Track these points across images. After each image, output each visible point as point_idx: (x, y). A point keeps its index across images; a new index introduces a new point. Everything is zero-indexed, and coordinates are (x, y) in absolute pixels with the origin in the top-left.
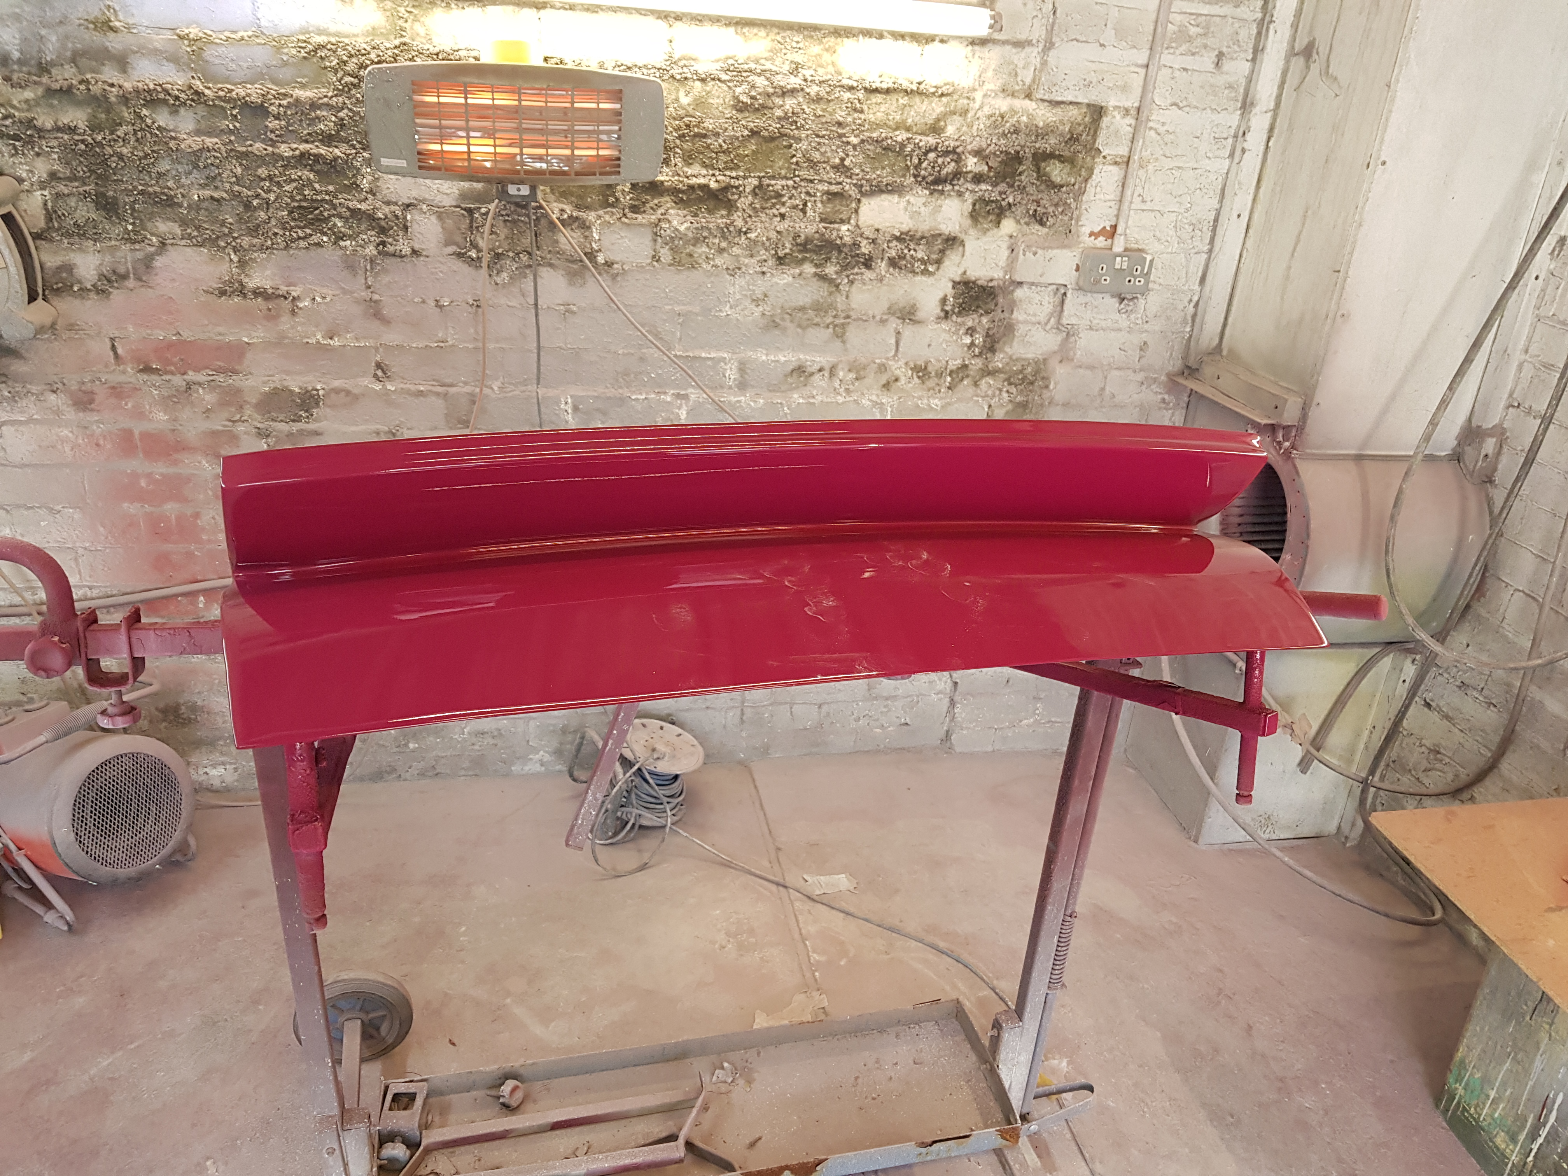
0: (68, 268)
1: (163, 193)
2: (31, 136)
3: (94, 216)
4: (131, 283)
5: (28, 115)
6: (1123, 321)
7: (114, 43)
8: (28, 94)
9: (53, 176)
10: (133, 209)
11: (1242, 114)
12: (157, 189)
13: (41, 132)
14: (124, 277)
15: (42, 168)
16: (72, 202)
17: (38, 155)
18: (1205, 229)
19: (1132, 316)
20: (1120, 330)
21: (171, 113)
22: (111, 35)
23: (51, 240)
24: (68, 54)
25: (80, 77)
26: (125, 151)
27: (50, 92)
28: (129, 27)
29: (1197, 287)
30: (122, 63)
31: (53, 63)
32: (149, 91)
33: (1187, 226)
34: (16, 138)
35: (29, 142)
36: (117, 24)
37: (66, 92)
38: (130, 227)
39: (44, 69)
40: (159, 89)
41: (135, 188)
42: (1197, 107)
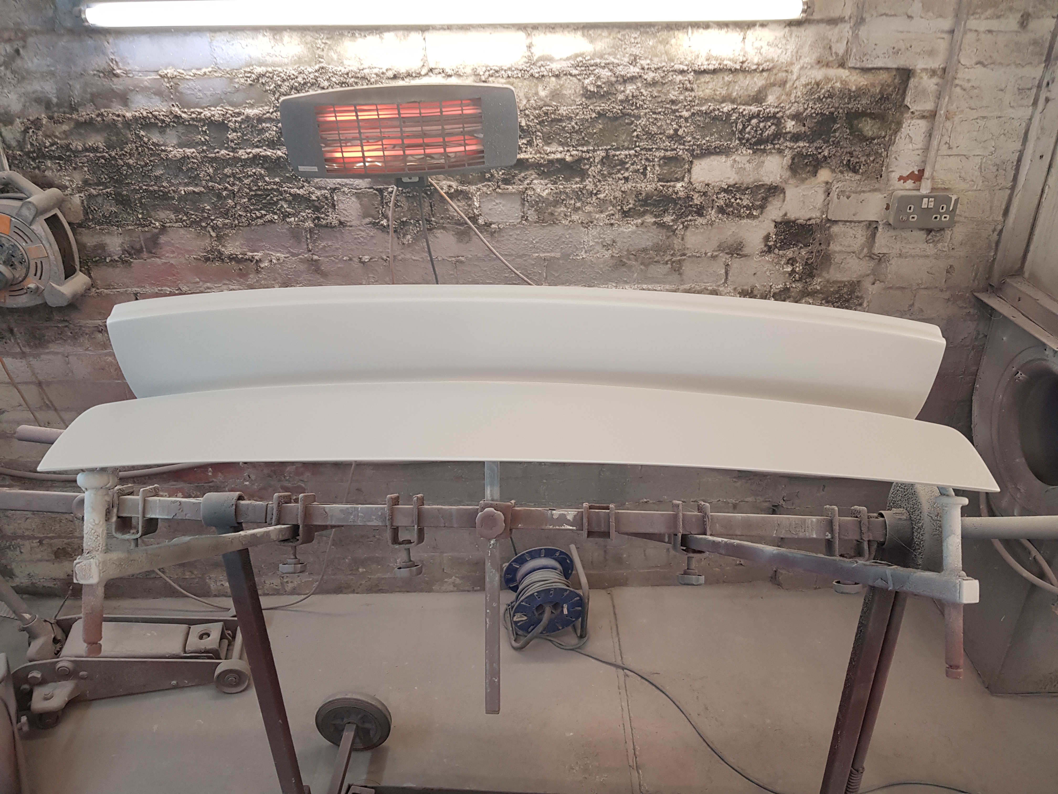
0: (102, 247)
1: (161, 191)
2: (70, 156)
3: (114, 209)
4: (145, 255)
5: (66, 141)
6: (930, 249)
7: (117, 85)
8: (65, 127)
9: (86, 182)
10: (141, 203)
11: (1046, 67)
12: (156, 188)
13: (76, 153)
14: (140, 251)
15: (78, 178)
16: (100, 200)
17: (75, 169)
18: (1009, 168)
19: (939, 245)
20: (927, 256)
21: (160, 132)
22: (115, 79)
23: (89, 228)
24: (88, 96)
25: (97, 112)
26: (131, 162)
27: (79, 125)
28: (126, 73)
29: (1000, 218)
30: (124, 98)
31: (79, 104)
32: (144, 118)
33: (991, 167)
34: (60, 158)
35: (68, 160)
36: (118, 71)
37: (89, 124)
38: (140, 216)
39: (73, 108)
40: (150, 115)
41: (141, 188)
42: (1001, 64)
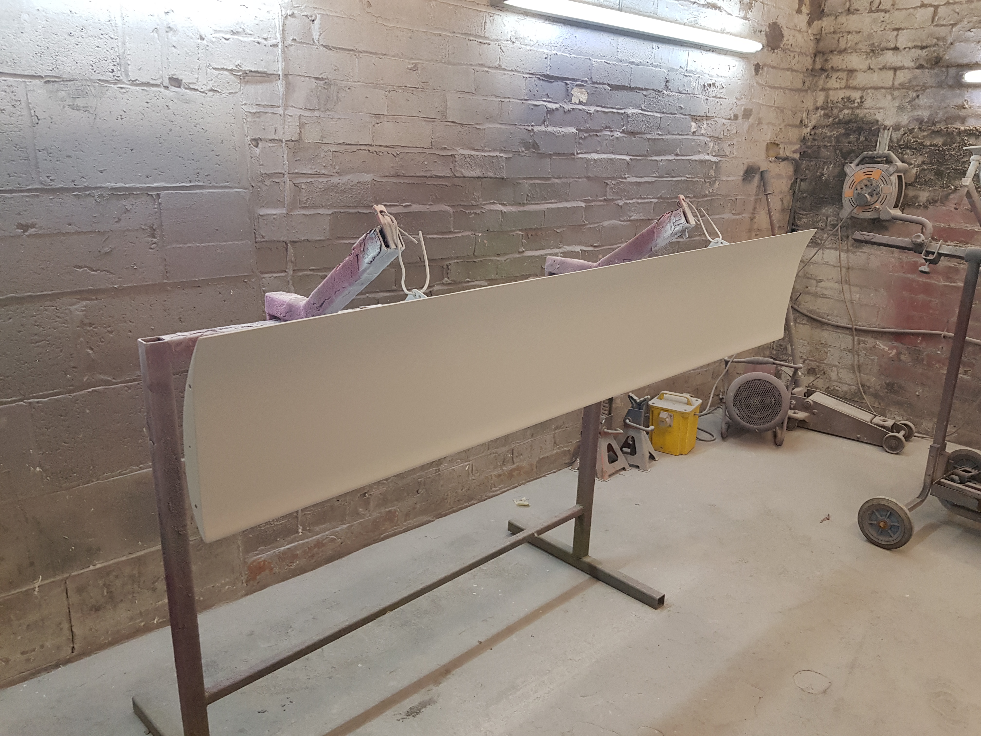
0: (916, 197)
1: (963, 170)
2: (921, 148)
3: (932, 177)
4: (937, 204)
5: (922, 141)
7: (963, 113)
8: (925, 133)
9: (923, 163)
10: (948, 175)
12: (960, 168)
13: (925, 147)
14: (936, 201)
15: (920, 159)
16: (926, 172)
17: (921, 155)
21: (976, 138)
22: (963, 110)
23: (914, 186)
24: (944, 118)
25: (946, 126)
26: (953, 153)
27: (933, 132)
28: (970, 107)
30: (963, 120)
31: (938, 122)
32: (970, 130)
34: (915, 149)
35: (919, 150)
36: (967, 106)
37: (938, 133)
38: (945, 182)
39: (934, 124)
40: (974, 129)
41: (952, 167)
